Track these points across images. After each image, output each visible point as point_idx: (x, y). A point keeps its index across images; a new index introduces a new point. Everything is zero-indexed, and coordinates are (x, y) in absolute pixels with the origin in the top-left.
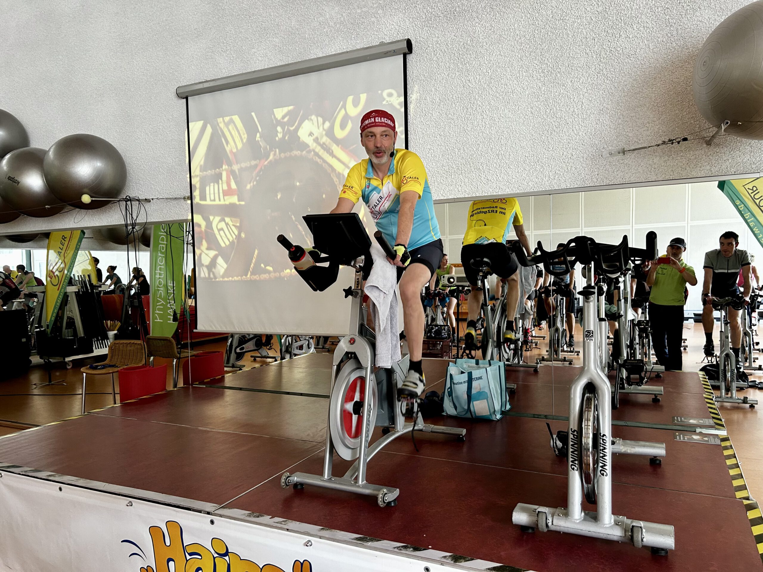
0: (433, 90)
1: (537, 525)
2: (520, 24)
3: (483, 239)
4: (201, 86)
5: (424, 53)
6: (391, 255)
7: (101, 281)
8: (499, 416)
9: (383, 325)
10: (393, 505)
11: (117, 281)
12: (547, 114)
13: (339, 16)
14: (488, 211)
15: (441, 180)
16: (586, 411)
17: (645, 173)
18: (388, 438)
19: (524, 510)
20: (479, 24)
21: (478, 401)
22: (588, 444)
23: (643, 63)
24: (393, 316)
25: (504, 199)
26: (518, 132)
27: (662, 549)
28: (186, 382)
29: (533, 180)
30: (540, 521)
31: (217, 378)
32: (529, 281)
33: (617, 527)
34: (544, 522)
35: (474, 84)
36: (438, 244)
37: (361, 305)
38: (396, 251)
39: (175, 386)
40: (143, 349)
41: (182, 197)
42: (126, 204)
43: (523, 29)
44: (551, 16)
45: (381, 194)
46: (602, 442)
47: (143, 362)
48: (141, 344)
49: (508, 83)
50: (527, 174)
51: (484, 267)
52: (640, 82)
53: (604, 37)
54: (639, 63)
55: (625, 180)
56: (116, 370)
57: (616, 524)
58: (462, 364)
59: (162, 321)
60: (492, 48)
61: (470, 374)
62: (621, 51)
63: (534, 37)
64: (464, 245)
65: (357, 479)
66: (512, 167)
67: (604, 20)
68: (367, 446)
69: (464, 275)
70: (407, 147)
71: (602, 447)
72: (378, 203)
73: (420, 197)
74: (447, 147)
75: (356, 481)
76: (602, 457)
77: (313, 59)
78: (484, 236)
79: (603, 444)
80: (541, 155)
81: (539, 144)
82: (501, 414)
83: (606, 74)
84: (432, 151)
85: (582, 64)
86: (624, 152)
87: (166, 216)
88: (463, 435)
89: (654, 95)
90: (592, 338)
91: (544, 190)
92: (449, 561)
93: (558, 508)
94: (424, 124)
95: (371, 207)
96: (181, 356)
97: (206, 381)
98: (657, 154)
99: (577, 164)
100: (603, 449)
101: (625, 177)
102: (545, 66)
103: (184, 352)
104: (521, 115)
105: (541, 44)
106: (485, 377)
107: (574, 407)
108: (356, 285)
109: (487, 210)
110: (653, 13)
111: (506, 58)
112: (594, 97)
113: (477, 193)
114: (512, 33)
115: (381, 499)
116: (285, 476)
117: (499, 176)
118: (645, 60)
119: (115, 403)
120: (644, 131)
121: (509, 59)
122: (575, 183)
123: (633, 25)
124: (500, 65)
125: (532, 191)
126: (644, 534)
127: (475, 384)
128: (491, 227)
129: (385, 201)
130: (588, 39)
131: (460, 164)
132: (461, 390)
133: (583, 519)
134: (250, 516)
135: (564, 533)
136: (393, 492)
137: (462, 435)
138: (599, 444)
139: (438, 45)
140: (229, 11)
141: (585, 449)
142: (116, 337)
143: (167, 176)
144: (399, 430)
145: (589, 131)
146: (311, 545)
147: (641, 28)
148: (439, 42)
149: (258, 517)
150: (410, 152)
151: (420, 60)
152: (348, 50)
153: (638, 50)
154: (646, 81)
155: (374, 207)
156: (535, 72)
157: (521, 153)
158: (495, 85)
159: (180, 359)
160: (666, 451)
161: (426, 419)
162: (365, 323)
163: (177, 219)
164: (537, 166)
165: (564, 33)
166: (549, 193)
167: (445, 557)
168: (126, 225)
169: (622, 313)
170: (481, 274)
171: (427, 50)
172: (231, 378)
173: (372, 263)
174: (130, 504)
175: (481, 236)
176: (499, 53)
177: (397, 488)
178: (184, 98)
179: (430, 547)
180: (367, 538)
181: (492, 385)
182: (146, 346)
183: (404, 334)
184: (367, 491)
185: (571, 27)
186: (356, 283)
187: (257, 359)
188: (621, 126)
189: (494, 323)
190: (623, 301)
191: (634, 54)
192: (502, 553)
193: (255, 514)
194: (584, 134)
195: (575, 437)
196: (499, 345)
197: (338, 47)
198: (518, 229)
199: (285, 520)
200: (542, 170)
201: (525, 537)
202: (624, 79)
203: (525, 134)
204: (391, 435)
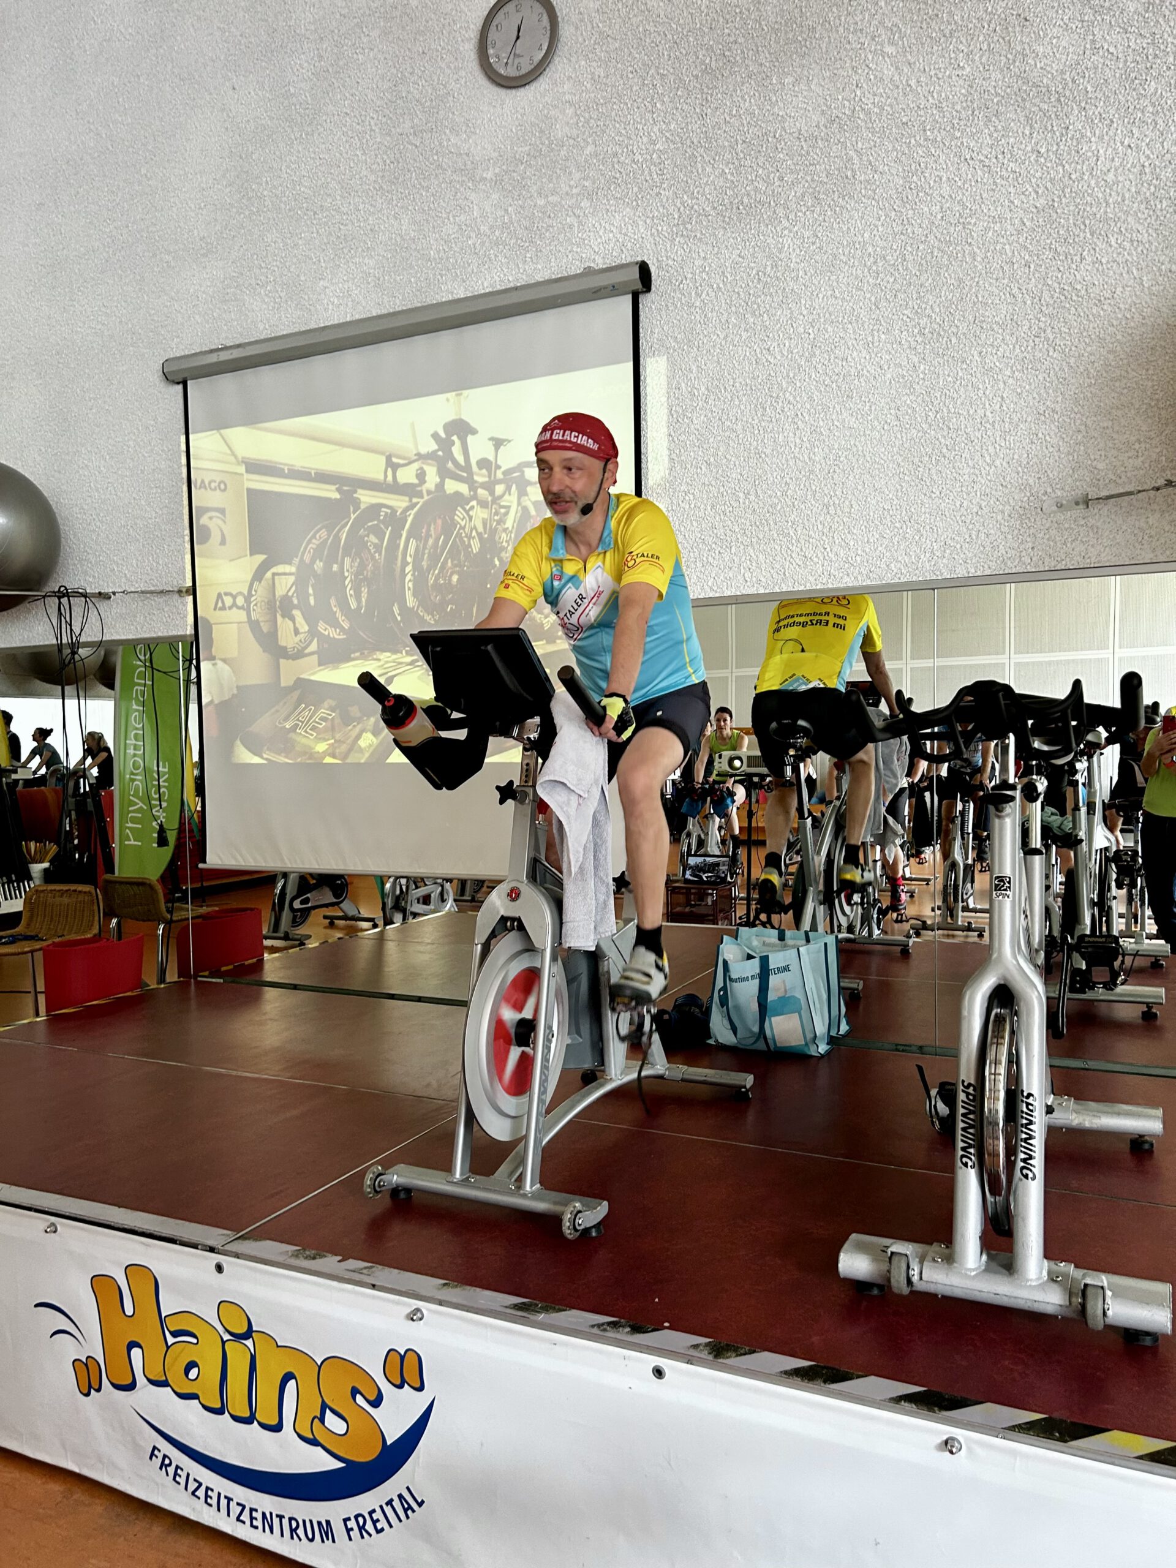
0: (694, 368)
1: (889, 1280)
2: (875, 232)
3: (797, 680)
4: (213, 358)
5: (675, 291)
6: (594, 717)
7: (19, 759)
8: (823, 1048)
9: (577, 861)
10: (594, 1234)
11: (51, 758)
12: (929, 420)
13: (500, 213)
14: (811, 621)
15: (710, 558)
16: (992, 1044)
17: (1131, 547)
18: (589, 1094)
19: (861, 1248)
20: (790, 231)
21: (781, 1017)
22: (997, 1111)
23: (1128, 316)
24: (600, 843)
25: (844, 598)
26: (869, 459)
27: (1147, 1334)
28: (183, 970)
29: (900, 559)
30: (894, 1273)
31: (247, 963)
32: (893, 767)
33: (1055, 1286)
34: (904, 1275)
35: (779, 358)
36: (701, 692)
37: (533, 818)
38: (604, 708)
39: (162, 980)
40: (96, 904)
41: (176, 589)
42: (60, 603)
43: (881, 243)
44: (939, 217)
45: (582, 591)
46: (1025, 1109)
47: (96, 930)
48: (90, 892)
49: (849, 357)
50: (887, 546)
51: (799, 738)
52: (1122, 356)
53: (1048, 260)
54: (1120, 316)
55: (1088, 561)
56: (38, 947)
57: (1053, 1280)
58: (749, 939)
59: (140, 844)
60: (817, 283)
61: (764, 961)
62: (1083, 292)
63: (905, 260)
64: (758, 691)
65: (520, 1179)
66: (855, 532)
67: (1048, 226)
68: (544, 1111)
69: (759, 753)
70: (638, 492)
71: (1026, 1119)
72: (576, 607)
73: (660, 595)
74: (722, 489)
75: (518, 1184)
76: (1025, 1140)
77: (446, 302)
78: (799, 674)
79: (1027, 1114)
80: (915, 506)
81: (913, 484)
82: (828, 1044)
83: (1051, 338)
84: (691, 497)
85: (1003, 317)
86: (1086, 502)
87: (142, 628)
88: (748, 1087)
89: (1150, 384)
90: (1008, 893)
91: (920, 579)
92: (705, 1354)
93: (935, 1244)
94: (675, 439)
95: (561, 615)
96: (174, 918)
97: (224, 969)
98: (1155, 507)
99: (991, 526)
100: (1027, 1124)
101: (1089, 554)
102: (925, 319)
103: (182, 909)
104: (876, 423)
105: (918, 274)
106: (794, 967)
107: (970, 1035)
108: (524, 777)
109: (808, 619)
110: (1151, 213)
111: (846, 304)
112: (1027, 387)
113: (783, 585)
114: (859, 252)
115: (568, 1224)
116: (374, 1173)
117: (828, 550)
118: (1133, 310)
119: (37, 1015)
120: (1129, 458)
121: (851, 304)
122: (986, 566)
123: (1110, 236)
124: (833, 317)
125: (897, 581)
126: (1108, 1300)
127: (774, 980)
128: (814, 654)
129: (591, 605)
130: (1016, 266)
131: (748, 524)
132: (746, 993)
133: (983, 1268)
134: (297, 1256)
135: (944, 1297)
136: (596, 1208)
137: (745, 1087)
138: (1020, 1114)
139: (704, 275)
140: (272, 202)
141: (990, 1123)
142: (48, 876)
143: (143, 545)
144: (613, 1076)
145: (1016, 457)
146: (421, 1319)
147: (1125, 243)
148: (707, 269)
149: (314, 1258)
150: (646, 501)
151: (667, 305)
152: (519, 284)
153: (1119, 290)
154: (1134, 354)
155: (568, 615)
156: (905, 333)
157: (874, 502)
158: (822, 361)
159: (173, 925)
160: (1164, 1123)
161: (671, 1051)
162: (543, 858)
163: (165, 634)
164: (908, 531)
165: (967, 252)
166: (932, 586)
167: (696, 1347)
168: (60, 647)
169: (1082, 834)
170: (792, 752)
171: (681, 286)
172: (277, 964)
173: (553, 734)
174: (53, 1228)
175: (794, 675)
176: (830, 293)
177: (604, 1199)
178: (178, 383)
179: (666, 1324)
180: (537, 1305)
181: (810, 984)
182: (100, 897)
183: (627, 878)
184: (541, 1206)
185: (980, 239)
186: (524, 773)
187: (336, 922)
188: (1082, 448)
189: (819, 853)
190: (1084, 810)
191: (1110, 297)
192: (815, 1339)
193: (308, 1253)
194: (1004, 464)
195: (971, 1097)
196: (828, 899)
197: (496, 278)
198: (872, 660)
199: (369, 1265)
200: (917, 538)
201: (864, 1304)
202: (1089, 349)
203: (882, 462)
204: (597, 1088)
